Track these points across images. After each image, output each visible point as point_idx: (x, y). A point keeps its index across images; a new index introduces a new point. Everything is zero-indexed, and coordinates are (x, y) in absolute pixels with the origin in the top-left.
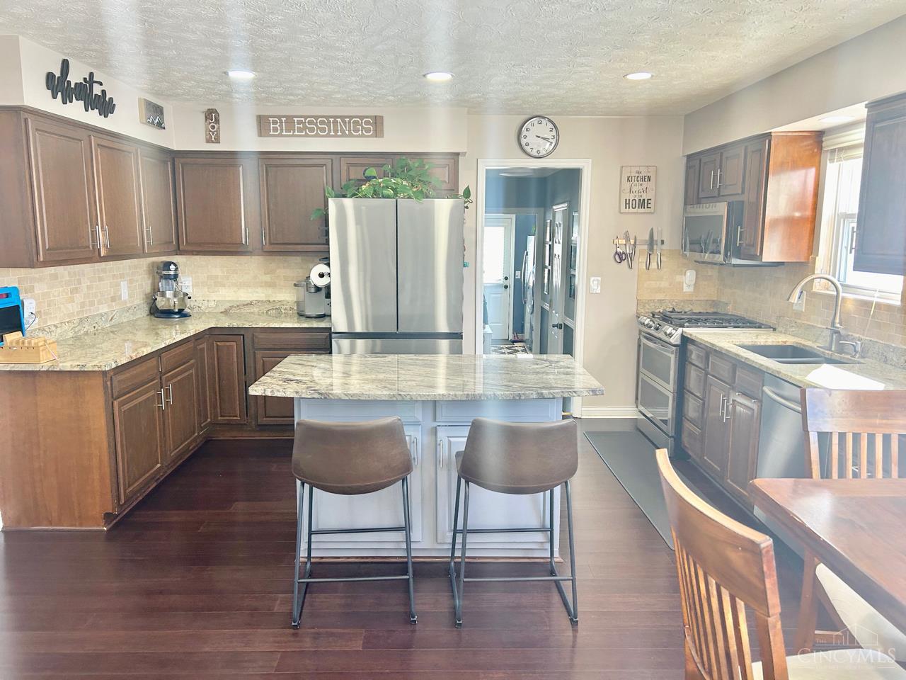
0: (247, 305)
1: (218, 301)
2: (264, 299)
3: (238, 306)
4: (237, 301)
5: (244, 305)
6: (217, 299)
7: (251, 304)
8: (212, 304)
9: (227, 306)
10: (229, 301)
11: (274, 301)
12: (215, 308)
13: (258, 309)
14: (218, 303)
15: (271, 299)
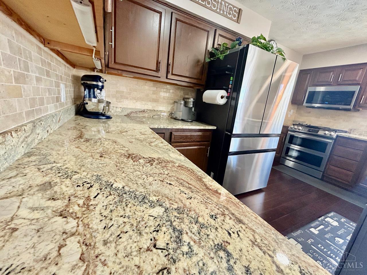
0: (142, 111)
1: (123, 108)
2: (152, 109)
3: (136, 112)
4: (135, 109)
5: (140, 112)
6: (122, 107)
7: (144, 111)
8: (119, 110)
9: (129, 111)
10: (130, 109)
11: (158, 110)
12: (121, 112)
13: (147, 115)
14: (123, 109)
15: (156, 109)
